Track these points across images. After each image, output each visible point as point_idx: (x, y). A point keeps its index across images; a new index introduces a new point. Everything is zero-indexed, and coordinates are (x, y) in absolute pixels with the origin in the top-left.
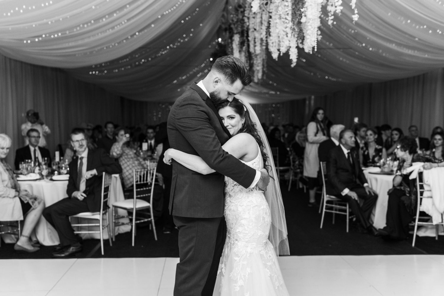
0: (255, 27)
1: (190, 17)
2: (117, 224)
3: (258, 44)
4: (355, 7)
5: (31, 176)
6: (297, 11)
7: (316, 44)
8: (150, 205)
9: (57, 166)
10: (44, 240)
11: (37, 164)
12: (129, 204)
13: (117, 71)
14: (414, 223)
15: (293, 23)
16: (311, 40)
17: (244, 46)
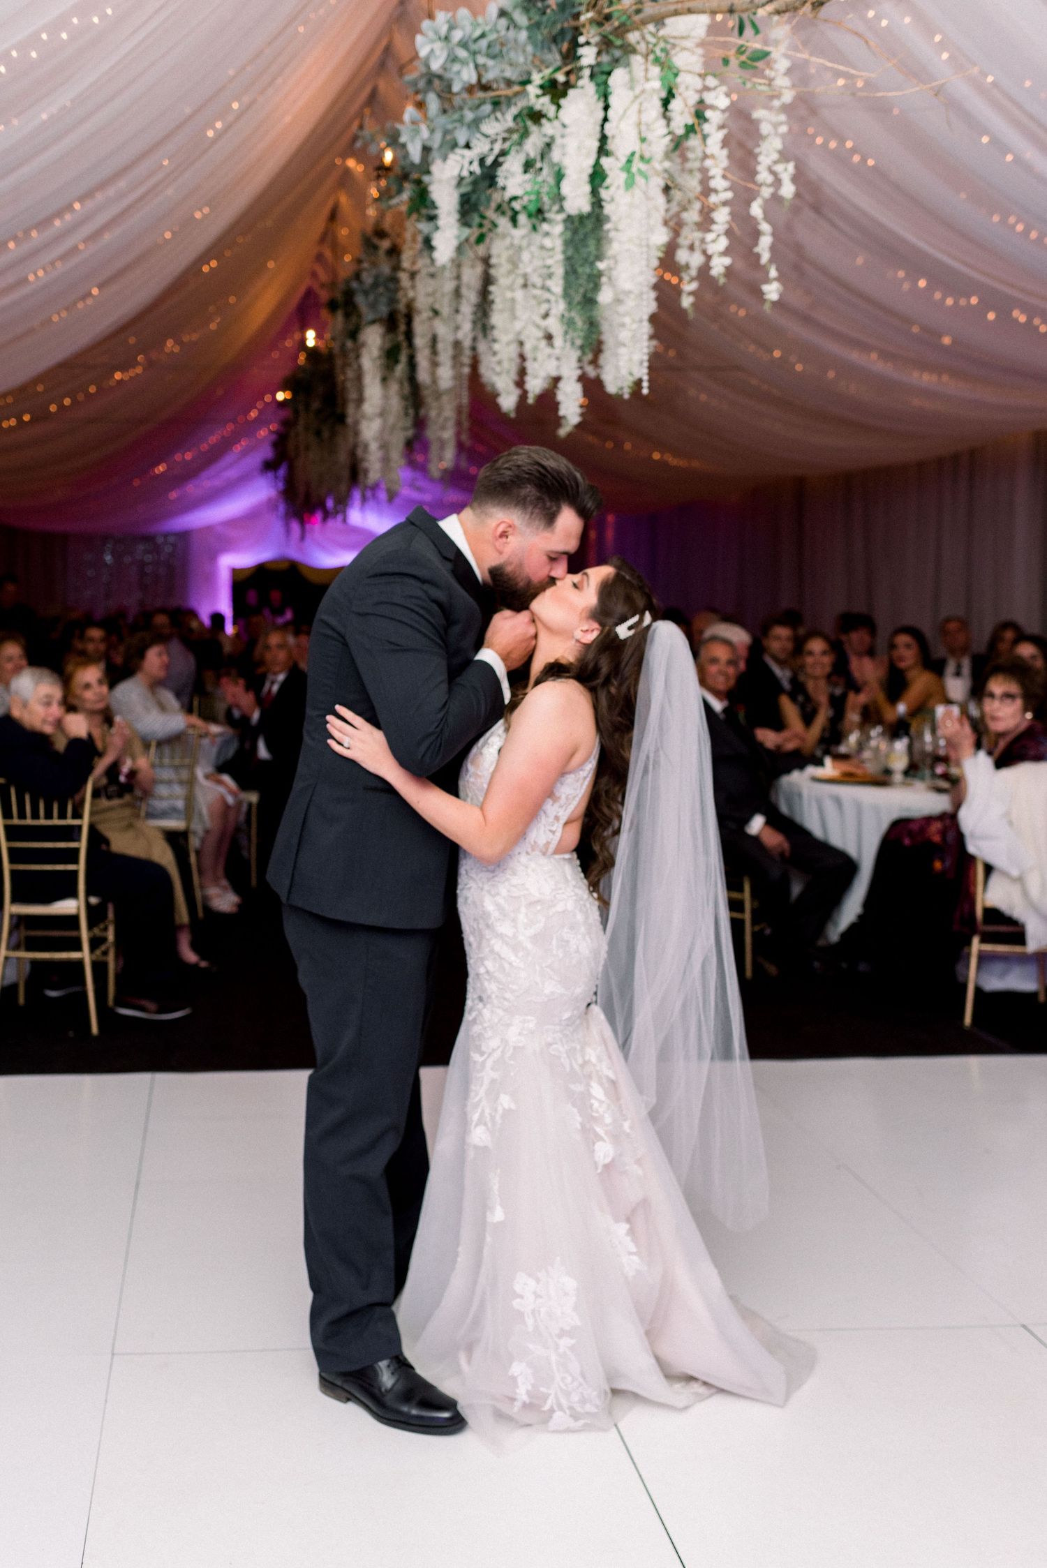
0: (437, 306)
1: (214, 264)
3: (445, 356)
4: (771, 261)
6: (582, 265)
7: (645, 371)
15: (570, 303)
16: (631, 360)
17: (397, 361)
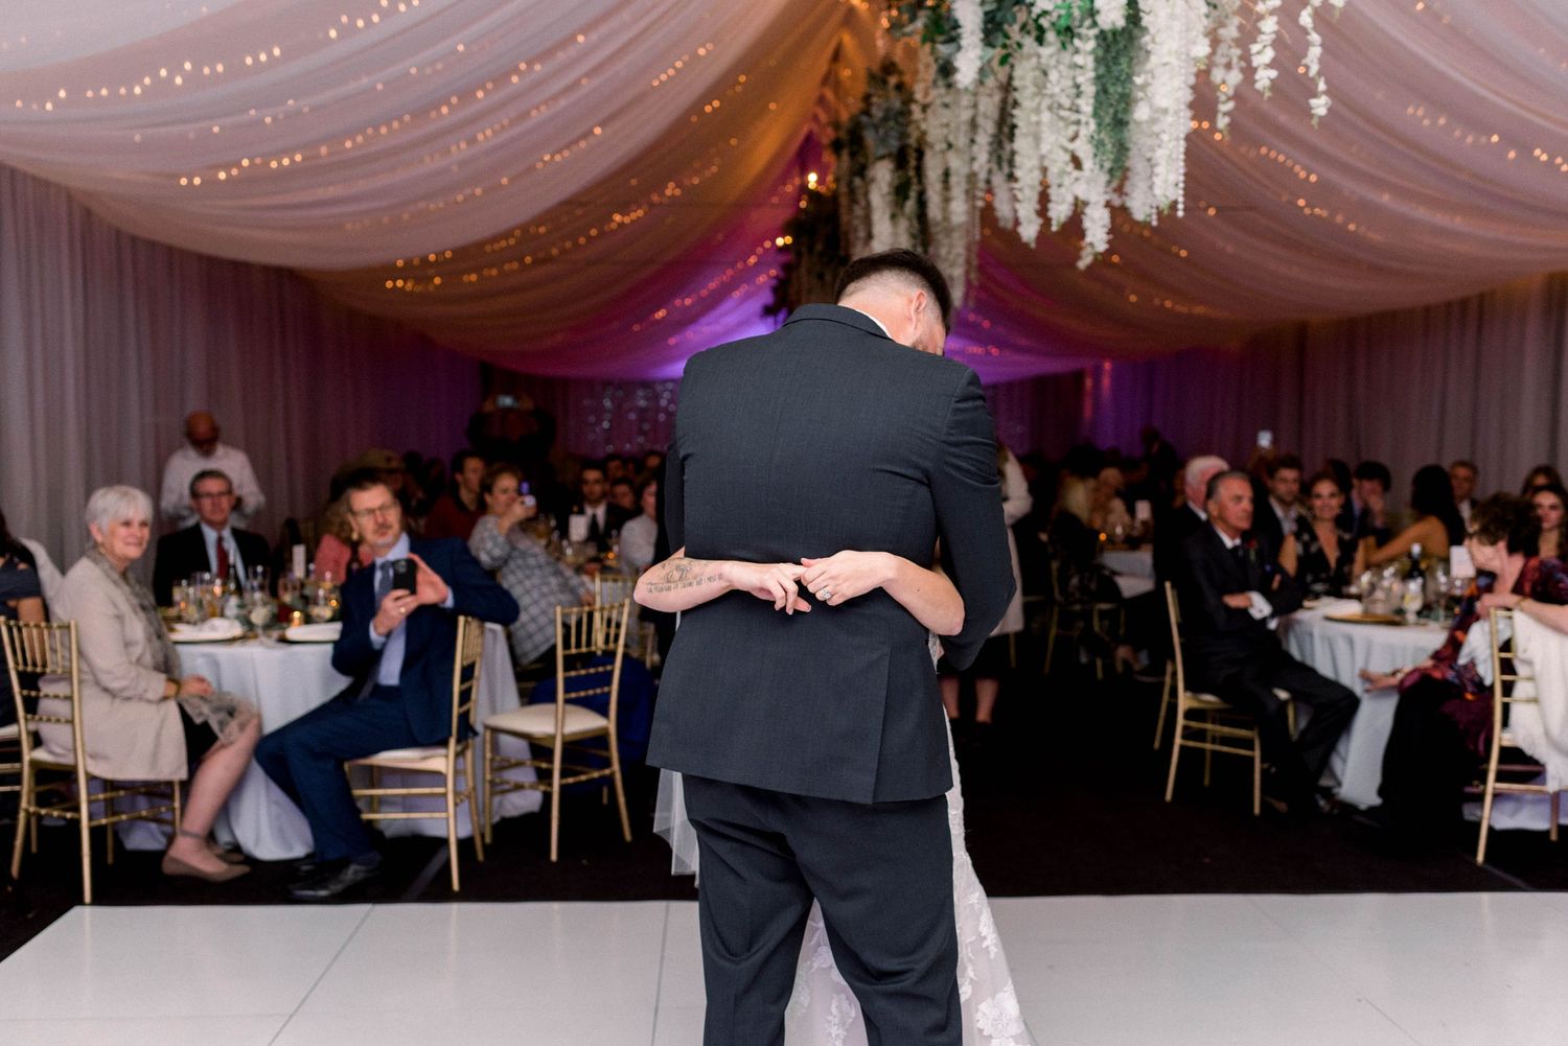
0: (951, 138)
1: (716, 103)
2: (498, 788)
3: (958, 190)
4: (1319, 73)
5: (213, 629)
6: (1113, 84)
7: (1181, 192)
8: (608, 724)
9: (297, 593)
10: (258, 841)
11: (232, 586)
12: (539, 722)
13: (474, 277)
14: (1482, 787)
15: (1099, 125)
16: (1166, 181)
17: (906, 198)
